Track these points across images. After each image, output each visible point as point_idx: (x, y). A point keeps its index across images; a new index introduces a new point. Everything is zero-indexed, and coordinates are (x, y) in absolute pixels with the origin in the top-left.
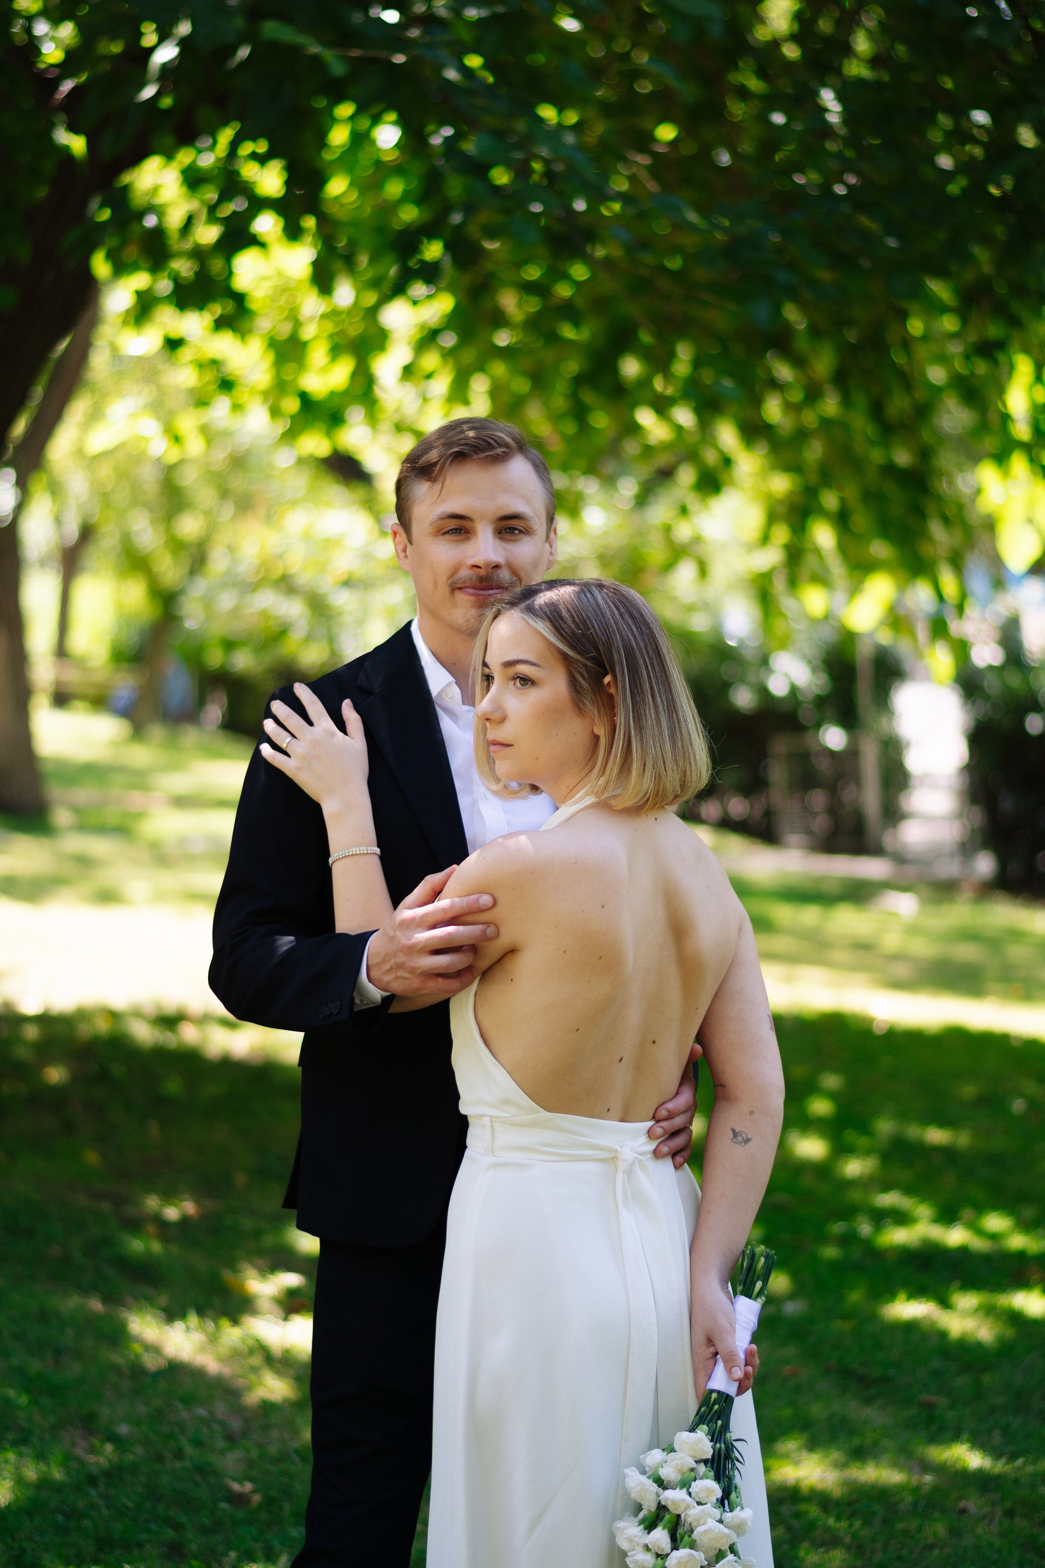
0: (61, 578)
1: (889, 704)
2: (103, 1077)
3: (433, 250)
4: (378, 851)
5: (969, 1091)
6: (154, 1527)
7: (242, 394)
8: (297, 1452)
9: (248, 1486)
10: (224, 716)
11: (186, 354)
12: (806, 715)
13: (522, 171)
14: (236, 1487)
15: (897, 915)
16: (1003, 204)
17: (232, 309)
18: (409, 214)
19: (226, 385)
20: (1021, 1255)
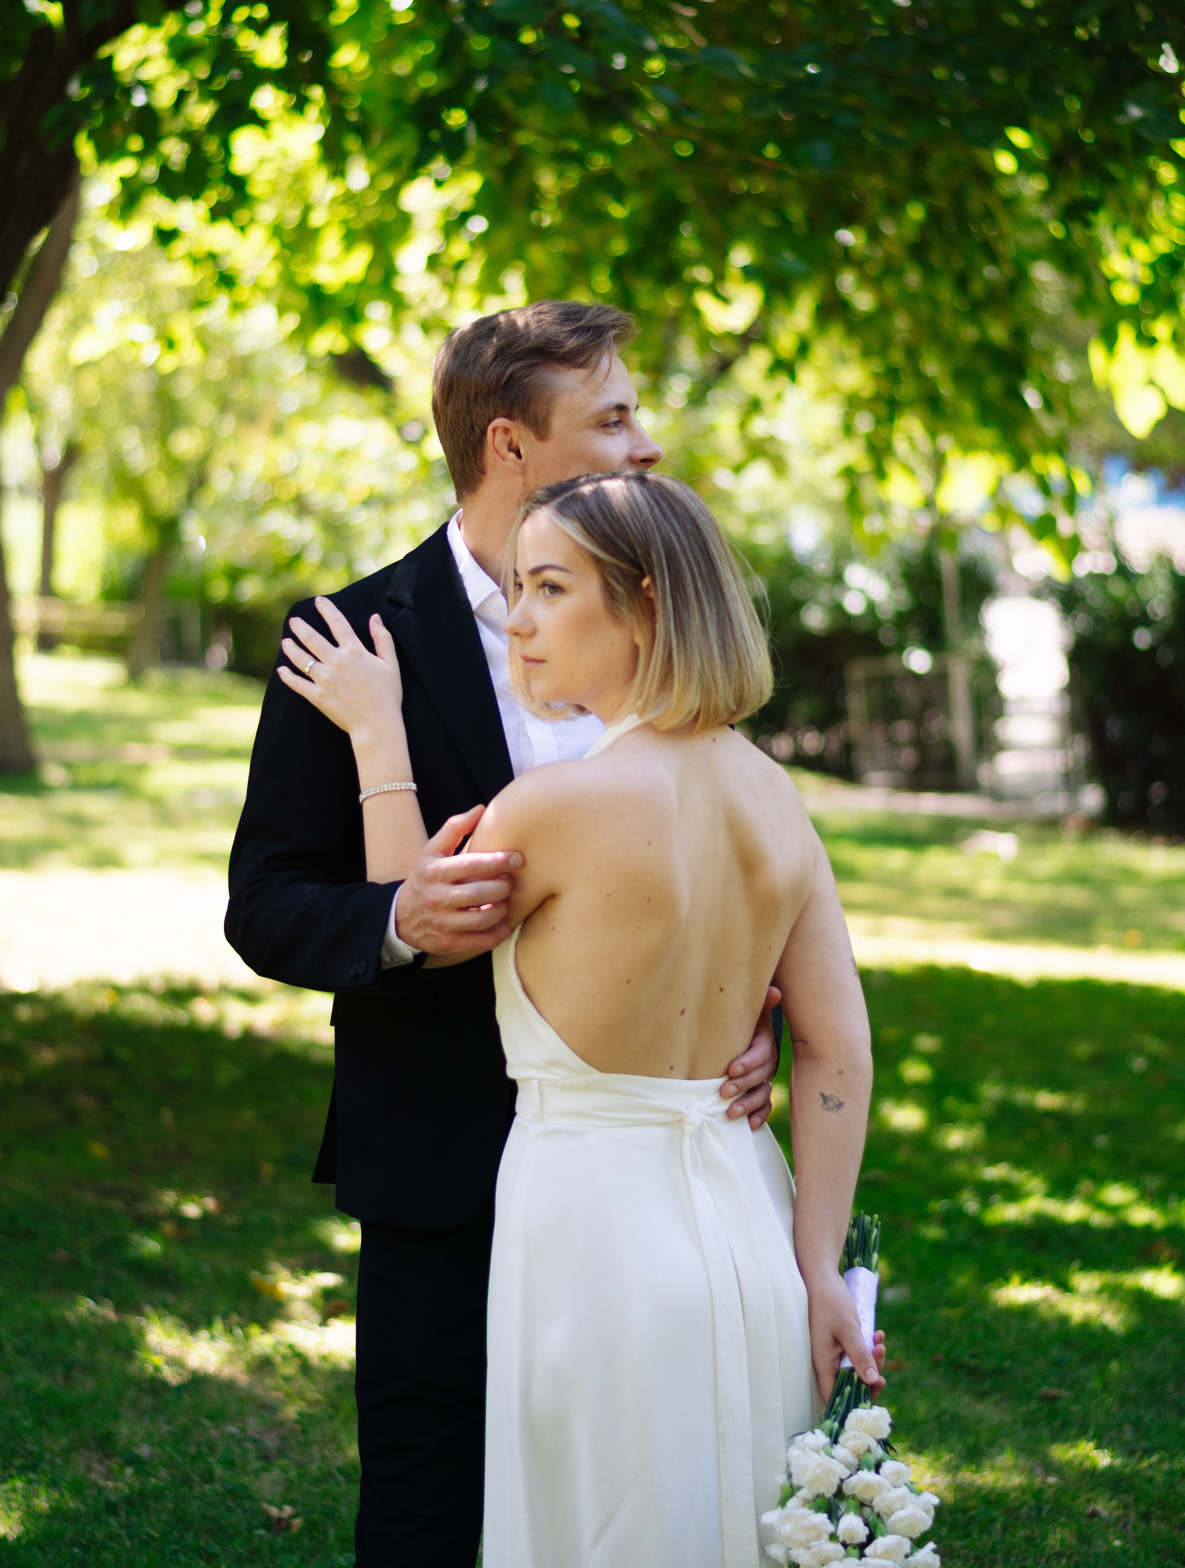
0: (42, 508)
1: (979, 620)
2: (108, 1060)
3: (457, 118)
4: (414, 786)
5: (1083, 1049)
6: (182, 1558)
7: (243, 292)
8: (341, 1470)
9: (288, 1510)
10: (229, 656)
11: (179, 247)
12: (887, 636)
13: (554, 29)
14: (274, 1511)
15: (996, 857)
16: (1089, 48)
17: (230, 193)
18: (429, 81)
19: (226, 280)
20: (1147, 1230)
